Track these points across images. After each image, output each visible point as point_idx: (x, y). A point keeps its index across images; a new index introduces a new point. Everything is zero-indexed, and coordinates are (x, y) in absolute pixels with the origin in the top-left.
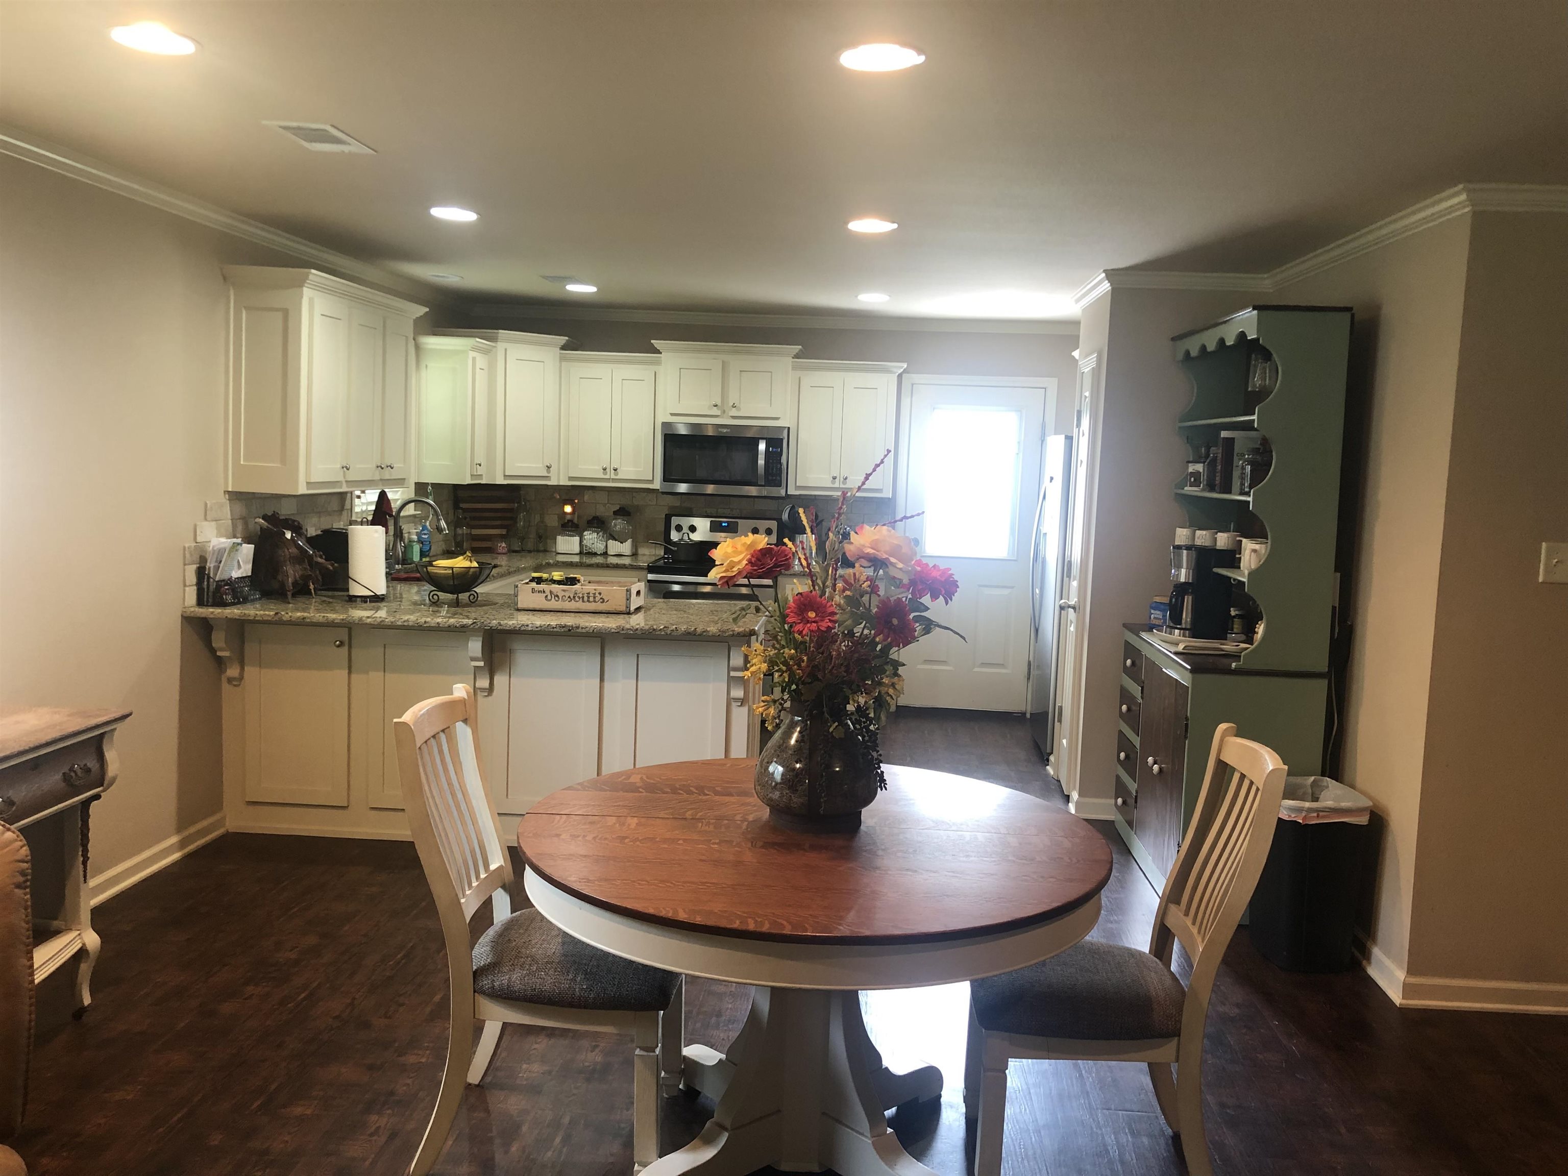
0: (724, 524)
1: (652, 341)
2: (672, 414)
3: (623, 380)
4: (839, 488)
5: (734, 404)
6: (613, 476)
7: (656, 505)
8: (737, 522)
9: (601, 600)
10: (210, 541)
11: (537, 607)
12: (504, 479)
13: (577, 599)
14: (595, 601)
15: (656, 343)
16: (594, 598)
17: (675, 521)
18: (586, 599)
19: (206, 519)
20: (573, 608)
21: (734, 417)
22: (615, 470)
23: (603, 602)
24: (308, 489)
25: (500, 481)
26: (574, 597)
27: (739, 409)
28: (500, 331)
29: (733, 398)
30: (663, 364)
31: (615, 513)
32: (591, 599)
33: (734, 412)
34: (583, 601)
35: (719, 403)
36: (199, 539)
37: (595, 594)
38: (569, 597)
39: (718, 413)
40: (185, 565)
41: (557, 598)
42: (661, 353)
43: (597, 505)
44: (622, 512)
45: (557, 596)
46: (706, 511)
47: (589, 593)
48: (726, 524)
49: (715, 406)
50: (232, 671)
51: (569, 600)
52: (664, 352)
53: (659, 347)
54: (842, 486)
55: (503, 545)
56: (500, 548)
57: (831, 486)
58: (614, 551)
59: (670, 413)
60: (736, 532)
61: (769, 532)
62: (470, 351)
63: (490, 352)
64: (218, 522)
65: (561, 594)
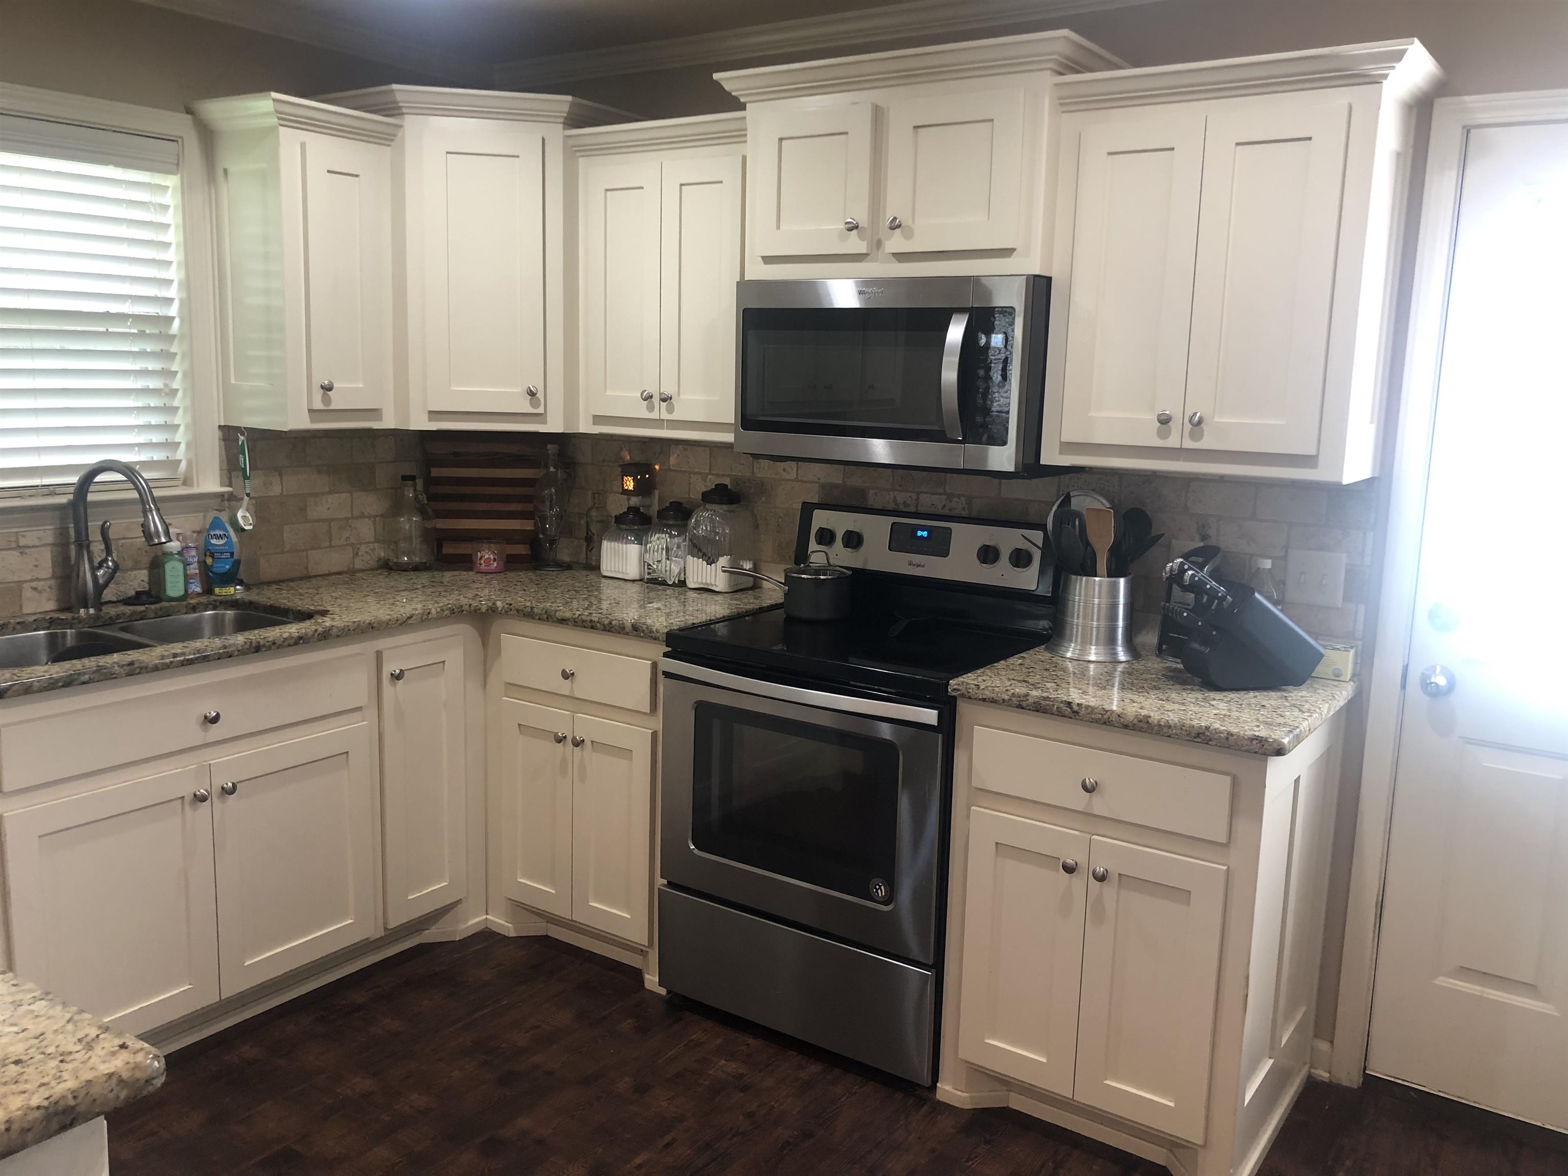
0: (920, 533)
1: (716, 76)
3: (682, 185)
4: (1182, 449)
5: (895, 219)
6: (665, 416)
7: (796, 480)
8: (950, 529)
12: (430, 420)
15: (728, 79)
17: (821, 519)
21: (901, 257)
22: (666, 400)
25: (420, 423)
27: (909, 234)
28: (395, 86)
29: (895, 206)
30: (749, 138)
31: (707, 497)
33: (896, 243)
35: (863, 220)
39: (861, 247)
42: (742, 107)
43: (690, 477)
44: (723, 496)
46: (895, 500)
48: (925, 534)
49: (850, 230)
52: (750, 102)
53: (736, 91)
54: (1189, 444)
55: (487, 556)
56: (482, 562)
57: (1157, 442)
58: (695, 580)
59: (762, 257)
60: (944, 553)
61: (1020, 559)
62: (281, 128)
63: (392, 140)
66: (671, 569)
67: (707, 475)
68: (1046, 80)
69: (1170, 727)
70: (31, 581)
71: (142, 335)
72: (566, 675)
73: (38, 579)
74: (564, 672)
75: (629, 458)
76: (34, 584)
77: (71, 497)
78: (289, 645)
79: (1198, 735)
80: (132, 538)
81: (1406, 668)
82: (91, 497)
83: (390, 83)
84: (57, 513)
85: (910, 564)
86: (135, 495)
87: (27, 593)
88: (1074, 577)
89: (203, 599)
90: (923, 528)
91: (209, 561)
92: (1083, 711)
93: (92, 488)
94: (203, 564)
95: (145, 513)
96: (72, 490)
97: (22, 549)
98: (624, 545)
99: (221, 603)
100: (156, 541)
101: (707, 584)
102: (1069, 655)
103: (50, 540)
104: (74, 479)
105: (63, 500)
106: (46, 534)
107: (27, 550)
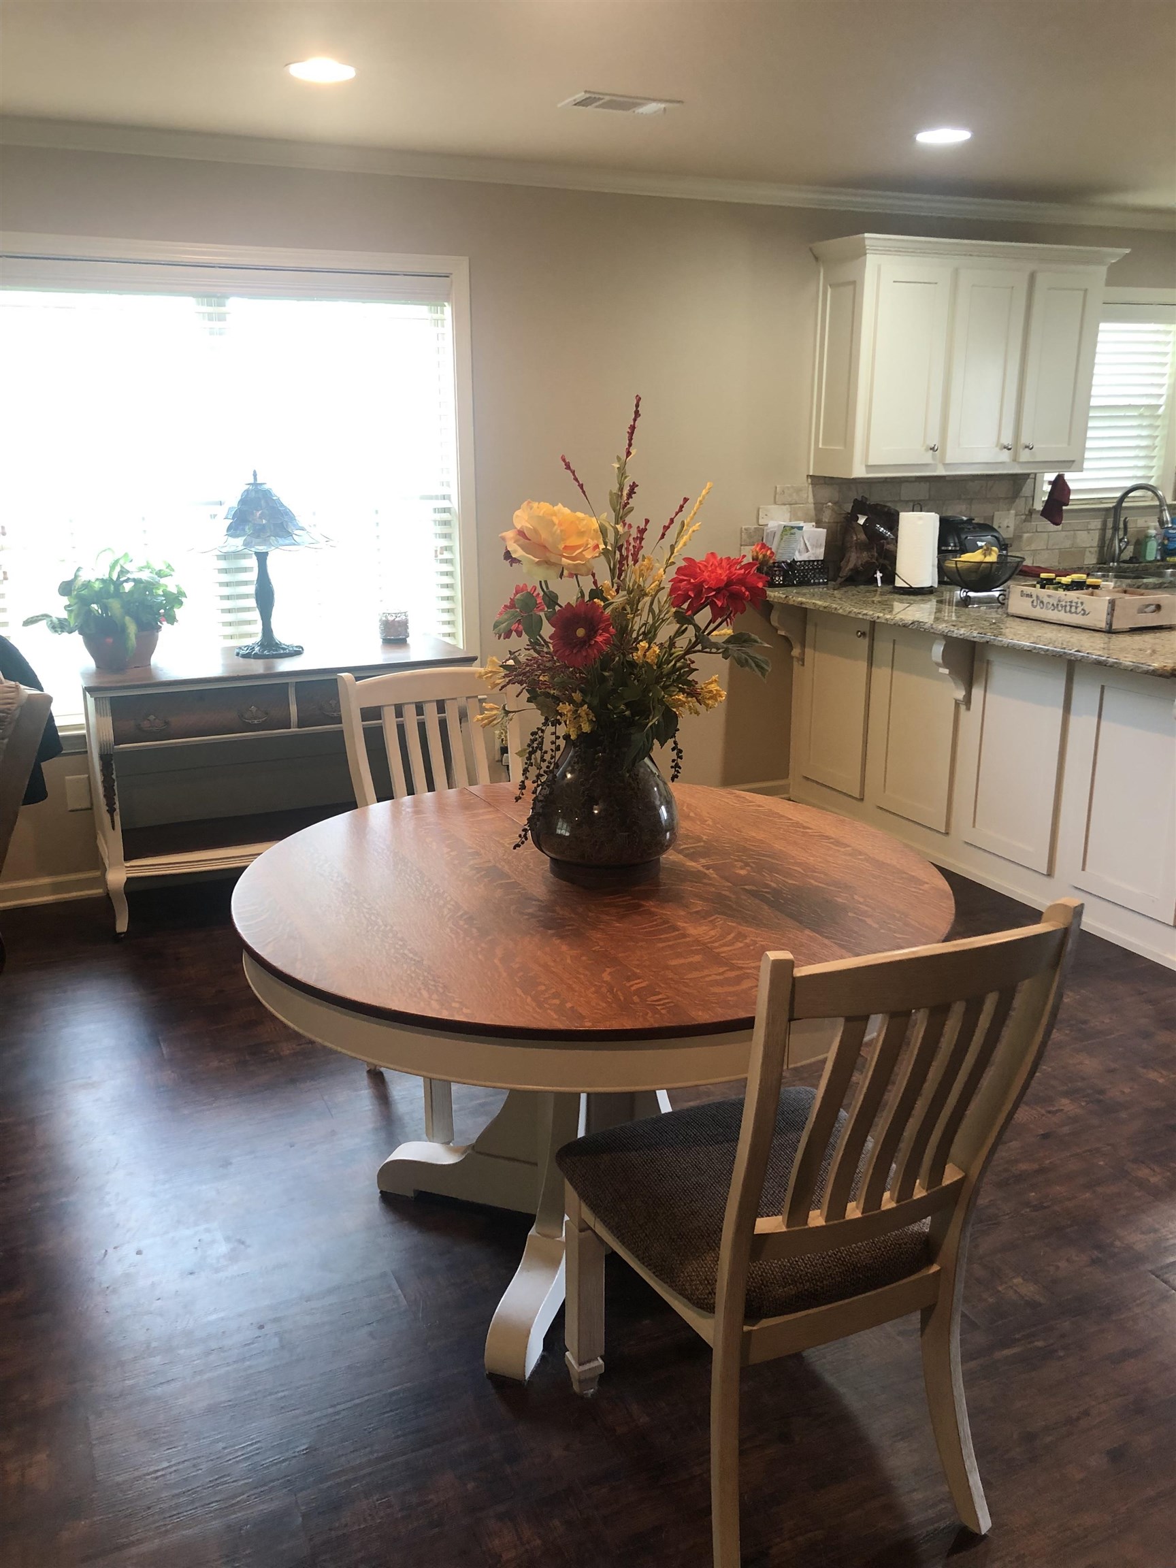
9: (1082, 612)
10: (767, 525)
11: (1025, 614)
13: (1060, 608)
14: (1076, 613)
16: (1076, 608)
18: (1068, 608)
19: (775, 503)
20: (1055, 618)
23: (1083, 614)
24: (867, 473)
26: (1058, 605)
32: (1073, 609)
34: (1066, 612)
36: (761, 522)
37: (1077, 603)
38: (1053, 605)
40: (741, 545)
41: (1042, 605)
45: (1042, 602)
47: (1071, 602)
50: (796, 652)
51: (1052, 608)
64: (793, 506)
65: (1046, 600)
70: (1089, 547)
73: (1092, 547)
76: (1090, 549)
77: (1114, 504)
80: (1134, 528)
82: (1124, 505)
84: (1104, 513)
86: (1157, 503)
87: (1087, 554)
89: (1162, 563)
91: (1166, 542)
93: (1126, 500)
94: (1162, 544)
95: (1161, 511)
96: (1115, 500)
97: (1088, 531)
99: (1172, 565)
100: (1166, 526)
103: (1099, 527)
104: (1118, 494)
105: (1111, 505)
106: (1096, 524)
107: (1091, 531)
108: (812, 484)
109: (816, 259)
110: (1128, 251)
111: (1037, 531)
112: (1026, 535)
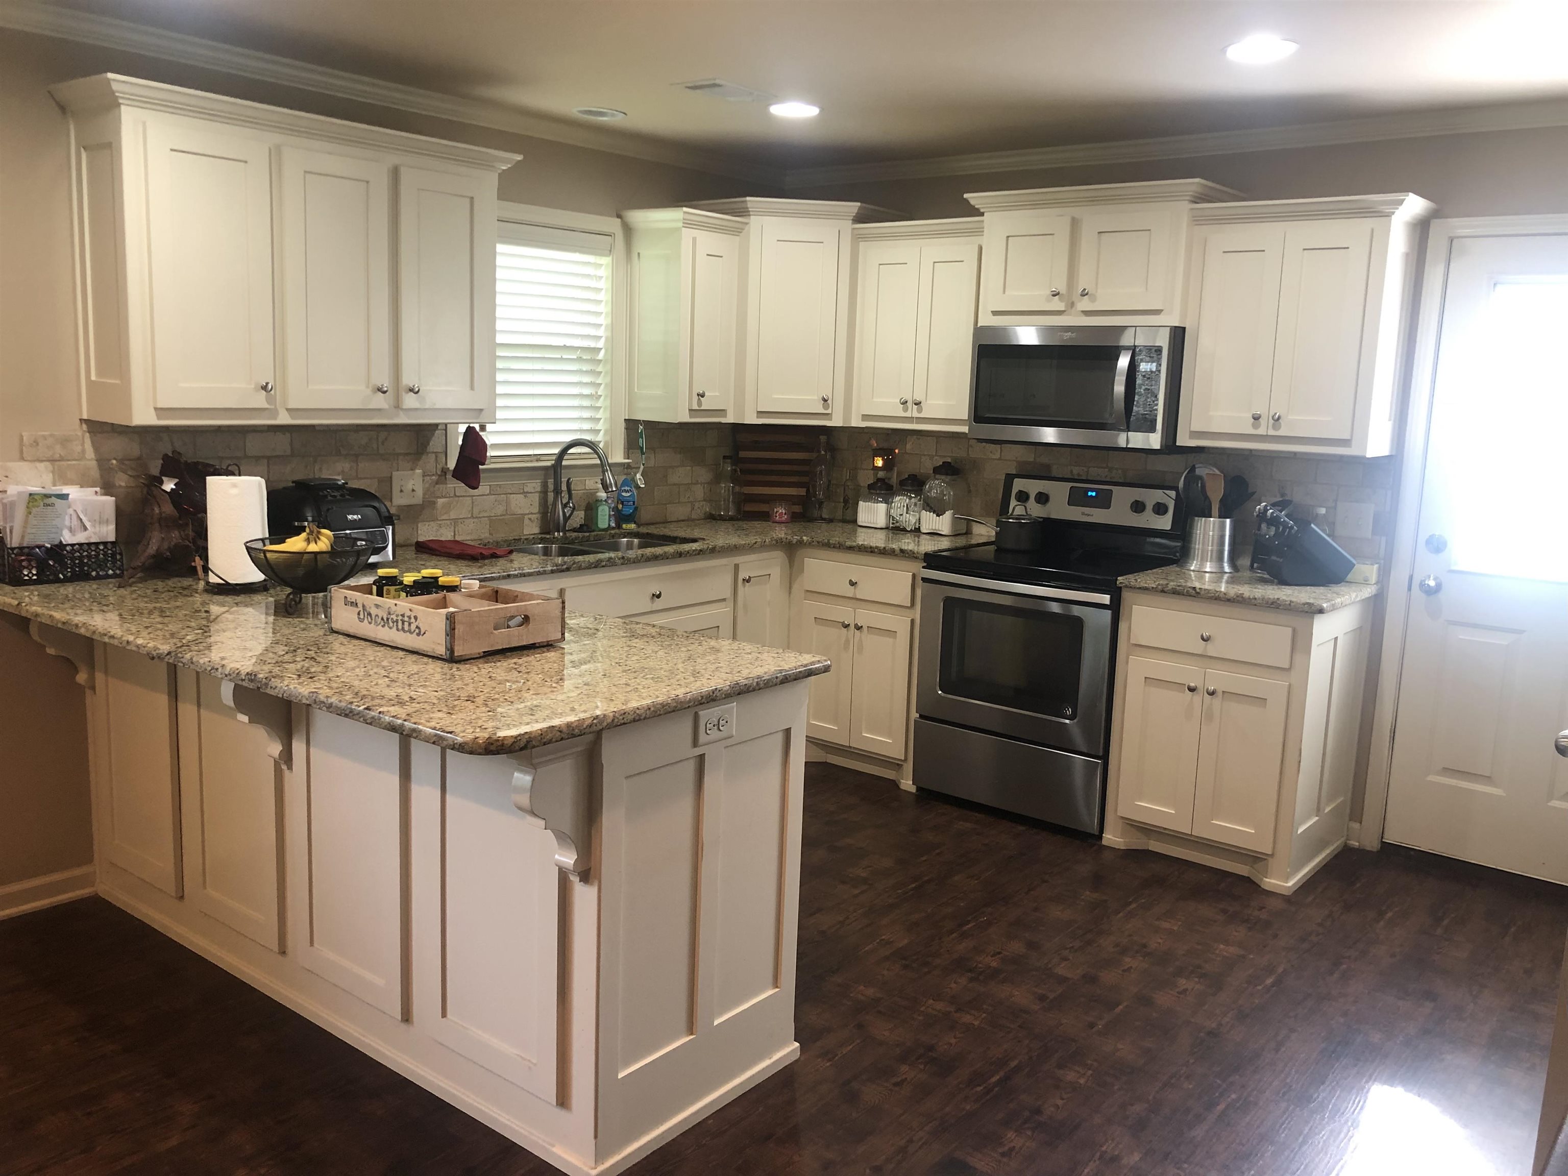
0: (1090, 494)
1: (966, 196)
2: (995, 313)
3: (935, 262)
4: (1267, 435)
5: (1085, 289)
6: (916, 414)
7: (1000, 459)
8: (1111, 490)
9: (417, 631)
12: (757, 417)
13: (391, 624)
14: (410, 631)
15: (974, 198)
16: (410, 624)
17: (1019, 484)
18: (400, 625)
19: (22, 459)
20: (386, 638)
21: (1087, 313)
22: (918, 404)
23: (418, 634)
25: (751, 419)
26: (388, 619)
27: (1093, 299)
28: (748, 198)
29: (1084, 281)
30: (985, 233)
31: (937, 470)
32: (406, 626)
33: (1085, 304)
34: (398, 630)
35: (1062, 289)
37: (409, 617)
38: (382, 619)
39: (1061, 306)
41: (369, 619)
42: (982, 214)
43: (923, 457)
44: (948, 470)
45: (369, 614)
46: (1072, 472)
47: (403, 615)
48: (1094, 494)
49: (1054, 295)
51: (382, 623)
52: (987, 212)
53: (977, 205)
54: (1271, 432)
55: (780, 511)
56: (777, 515)
57: (1252, 431)
58: (927, 527)
59: (992, 312)
60: (1108, 506)
61: (1160, 509)
62: (684, 228)
63: (741, 232)
64: (57, 463)
65: (374, 611)
66: (909, 520)
67: (933, 456)
68: (1185, 207)
69: (1255, 599)
70: (528, 514)
71: (579, 359)
72: (853, 584)
73: (532, 513)
74: (850, 581)
75: (875, 445)
76: (530, 516)
77: (553, 462)
78: (695, 555)
79: (1272, 603)
80: (578, 490)
81: (1411, 578)
82: (564, 463)
83: (745, 196)
84: (543, 472)
85: (1083, 514)
86: (598, 462)
87: (526, 521)
88: (1196, 518)
89: (617, 531)
90: (1092, 490)
91: (620, 506)
92: (1203, 592)
93: (565, 457)
94: (615, 509)
95: (604, 472)
96: (554, 458)
97: (525, 494)
98: (876, 504)
99: (628, 533)
100: (610, 489)
101: (935, 530)
102: (1192, 568)
103: (539, 489)
104: (556, 451)
105: (549, 464)
106: (534, 485)
107: (528, 495)
108: (89, 432)
109: (63, 109)
110: (519, 158)
111: (455, 495)
112: (440, 501)
